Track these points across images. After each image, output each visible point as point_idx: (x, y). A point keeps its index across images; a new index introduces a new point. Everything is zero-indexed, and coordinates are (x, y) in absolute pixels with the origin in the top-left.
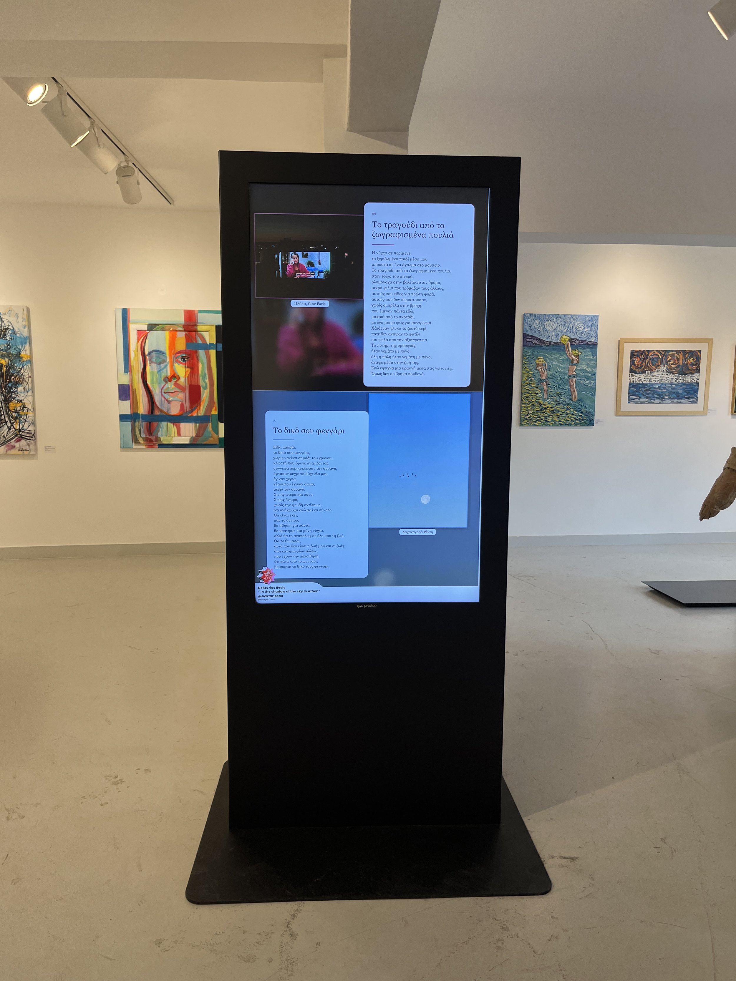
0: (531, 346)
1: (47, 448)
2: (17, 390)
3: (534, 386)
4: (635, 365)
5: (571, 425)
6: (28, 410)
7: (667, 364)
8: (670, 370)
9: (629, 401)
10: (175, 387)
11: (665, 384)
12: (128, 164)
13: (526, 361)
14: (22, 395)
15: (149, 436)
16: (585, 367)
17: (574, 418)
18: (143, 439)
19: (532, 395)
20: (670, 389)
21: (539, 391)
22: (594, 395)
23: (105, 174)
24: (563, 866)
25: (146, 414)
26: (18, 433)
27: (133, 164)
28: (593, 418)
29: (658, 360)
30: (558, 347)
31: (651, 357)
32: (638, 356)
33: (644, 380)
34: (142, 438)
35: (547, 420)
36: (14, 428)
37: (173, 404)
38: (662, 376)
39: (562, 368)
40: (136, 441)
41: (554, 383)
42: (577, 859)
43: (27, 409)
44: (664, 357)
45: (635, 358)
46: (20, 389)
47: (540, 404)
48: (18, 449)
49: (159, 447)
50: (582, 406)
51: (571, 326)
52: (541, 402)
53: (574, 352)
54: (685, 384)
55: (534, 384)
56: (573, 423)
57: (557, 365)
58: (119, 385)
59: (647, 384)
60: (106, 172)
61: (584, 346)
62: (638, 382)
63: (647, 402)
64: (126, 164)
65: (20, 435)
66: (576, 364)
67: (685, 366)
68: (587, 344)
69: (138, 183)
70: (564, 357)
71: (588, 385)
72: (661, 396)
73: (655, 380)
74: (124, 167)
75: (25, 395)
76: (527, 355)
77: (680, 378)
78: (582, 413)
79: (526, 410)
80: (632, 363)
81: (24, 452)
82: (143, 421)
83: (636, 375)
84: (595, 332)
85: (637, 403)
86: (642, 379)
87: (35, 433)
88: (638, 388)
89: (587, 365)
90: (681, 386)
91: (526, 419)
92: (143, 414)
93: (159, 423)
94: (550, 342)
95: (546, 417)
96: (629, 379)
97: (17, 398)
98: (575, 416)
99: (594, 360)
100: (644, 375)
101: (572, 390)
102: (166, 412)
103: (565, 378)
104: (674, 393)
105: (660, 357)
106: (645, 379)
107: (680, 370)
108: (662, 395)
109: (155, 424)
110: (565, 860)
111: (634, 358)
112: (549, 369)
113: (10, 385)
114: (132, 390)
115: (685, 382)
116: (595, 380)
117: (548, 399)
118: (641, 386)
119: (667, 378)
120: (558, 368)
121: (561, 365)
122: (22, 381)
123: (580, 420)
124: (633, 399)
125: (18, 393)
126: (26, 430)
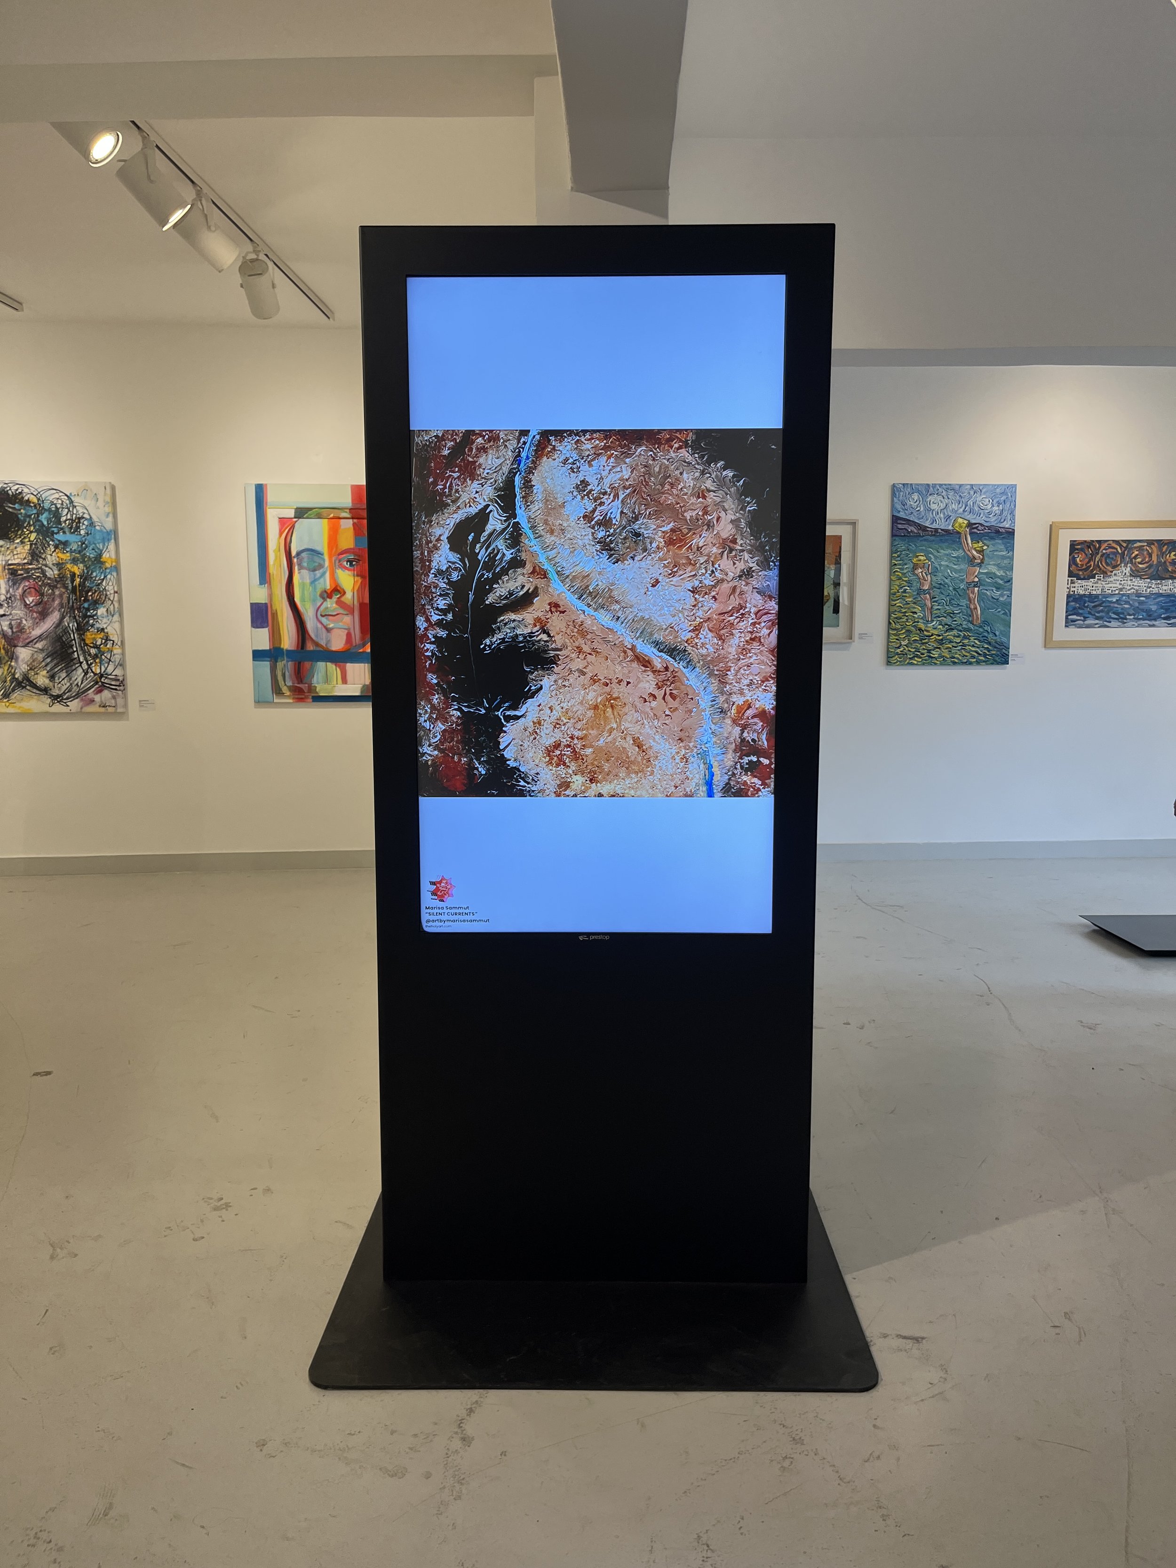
0: (905, 536)
1: (142, 703)
2: (97, 613)
3: (910, 600)
4: (1076, 565)
5: (971, 663)
6: (113, 644)
7: (1132, 563)
8: (1136, 573)
9: (1067, 624)
10: (337, 607)
11: (1128, 596)
12: (258, 255)
13: (897, 561)
14: (105, 620)
15: (299, 683)
16: (994, 569)
17: (976, 652)
18: (290, 688)
19: (907, 614)
20: (1137, 604)
21: (918, 609)
22: (1008, 613)
23: (220, 272)
24: (901, 1350)
25: (293, 649)
26: (99, 680)
27: (266, 255)
28: (1006, 653)
29: (1116, 557)
30: (950, 537)
31: (1104, 551)
32: (1082, 550)
33: (1093, 590)
34: (287, 686)
35: (932, 655)
36: (93, 672)
37: (335, 632)
38: (1122, 582)
39: (956, 571)
40: (277, 691)
41: (943, 595)
42: (924, 1341)
43: (112, 642)
44: (1126, 552)
45: (1078, 553)
46: (101, 611)
47: (920, 629)
48: (98, 704)
49: (313, 701)
50: (988, 632)
51: (970, 503)
52: (922, 626)
53: (976, 545)
54: (1161, 595)
55: (909, 597)
56: (975, 660)
57: (948, 566)
58: (252, 604)
59: (1097, 596)
60: (220, 269)
61: (992, 535)
62: (1082, 592)
63: (1097, 626)
64: (254, 256)
65: (102, 682)
66: (980, 565)
67: (1161, 565)
68: (998, 532)
69: (274, 286)
70: (960, 553)
71: (998, 599)
72: (1121, 616)
73: (1111, 589)
74: (252, 261)
75: (108, 620)
76: (899, 550)
77: (1153, 586)
78: (989, 643)
79: (897, 639)
80: (1072, 561)
81: (107, 709)
82: (288, 660)
83: (1079, 581)
84: (1010, 512)
85: (1080, 627)
86: (1088, 587)
87: (124, 680)
88: (1082, 603)
89: (998, 565)
90: (1154, 599)
91: (897, 654)
92: (289, 649)
93: (314, 663)
94: (936, 530)
95: (929, 651)
96: (1068, 588)
97: (97, 625)
98: (977, 649)
99: (1009, 557)
100: (1093, 581)
101: (972, 607)
102: (324, 646)
103: (962, 587)
104: (1143, 610)
105: (1120, 552)
106: (1094, 588)
107: (1153, 572)
108: (1123, 613)
109: (307, 664)
110: (904, 1340)
111: (1076, 553)
112: (934, 573)
113: (86, 605)
114: (272, 613)
115: (1161, 591)
116: (1011, 590)
117: (932, 621)
118: (1087, 599)
119: (1132, 586)
120: (949, 571)
121: (955, 567)
122: (104, 599)
123: (985, 655)
124: (1075, 621)
125: (98, 618)
126: (110, 675)
